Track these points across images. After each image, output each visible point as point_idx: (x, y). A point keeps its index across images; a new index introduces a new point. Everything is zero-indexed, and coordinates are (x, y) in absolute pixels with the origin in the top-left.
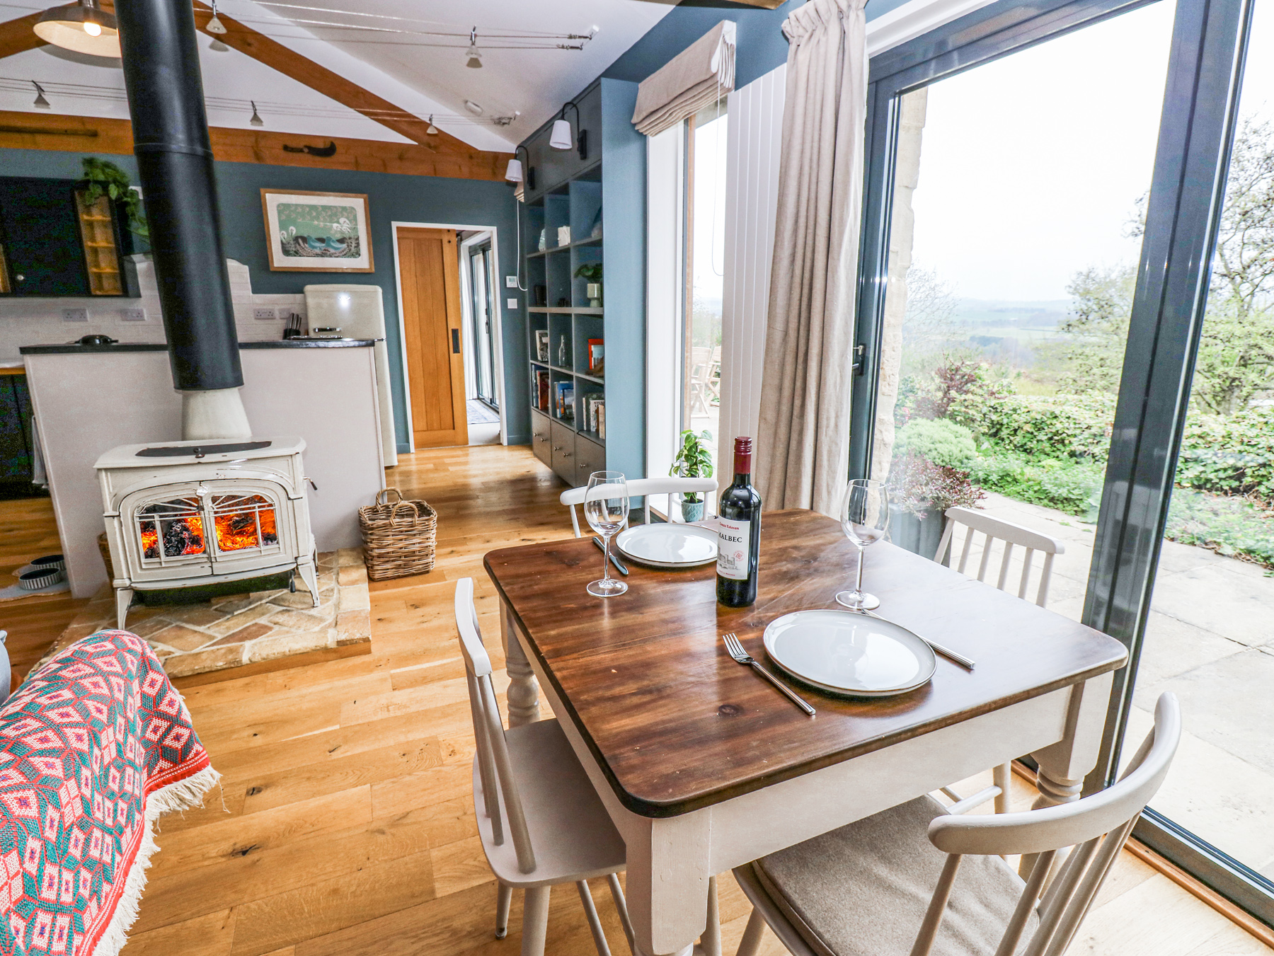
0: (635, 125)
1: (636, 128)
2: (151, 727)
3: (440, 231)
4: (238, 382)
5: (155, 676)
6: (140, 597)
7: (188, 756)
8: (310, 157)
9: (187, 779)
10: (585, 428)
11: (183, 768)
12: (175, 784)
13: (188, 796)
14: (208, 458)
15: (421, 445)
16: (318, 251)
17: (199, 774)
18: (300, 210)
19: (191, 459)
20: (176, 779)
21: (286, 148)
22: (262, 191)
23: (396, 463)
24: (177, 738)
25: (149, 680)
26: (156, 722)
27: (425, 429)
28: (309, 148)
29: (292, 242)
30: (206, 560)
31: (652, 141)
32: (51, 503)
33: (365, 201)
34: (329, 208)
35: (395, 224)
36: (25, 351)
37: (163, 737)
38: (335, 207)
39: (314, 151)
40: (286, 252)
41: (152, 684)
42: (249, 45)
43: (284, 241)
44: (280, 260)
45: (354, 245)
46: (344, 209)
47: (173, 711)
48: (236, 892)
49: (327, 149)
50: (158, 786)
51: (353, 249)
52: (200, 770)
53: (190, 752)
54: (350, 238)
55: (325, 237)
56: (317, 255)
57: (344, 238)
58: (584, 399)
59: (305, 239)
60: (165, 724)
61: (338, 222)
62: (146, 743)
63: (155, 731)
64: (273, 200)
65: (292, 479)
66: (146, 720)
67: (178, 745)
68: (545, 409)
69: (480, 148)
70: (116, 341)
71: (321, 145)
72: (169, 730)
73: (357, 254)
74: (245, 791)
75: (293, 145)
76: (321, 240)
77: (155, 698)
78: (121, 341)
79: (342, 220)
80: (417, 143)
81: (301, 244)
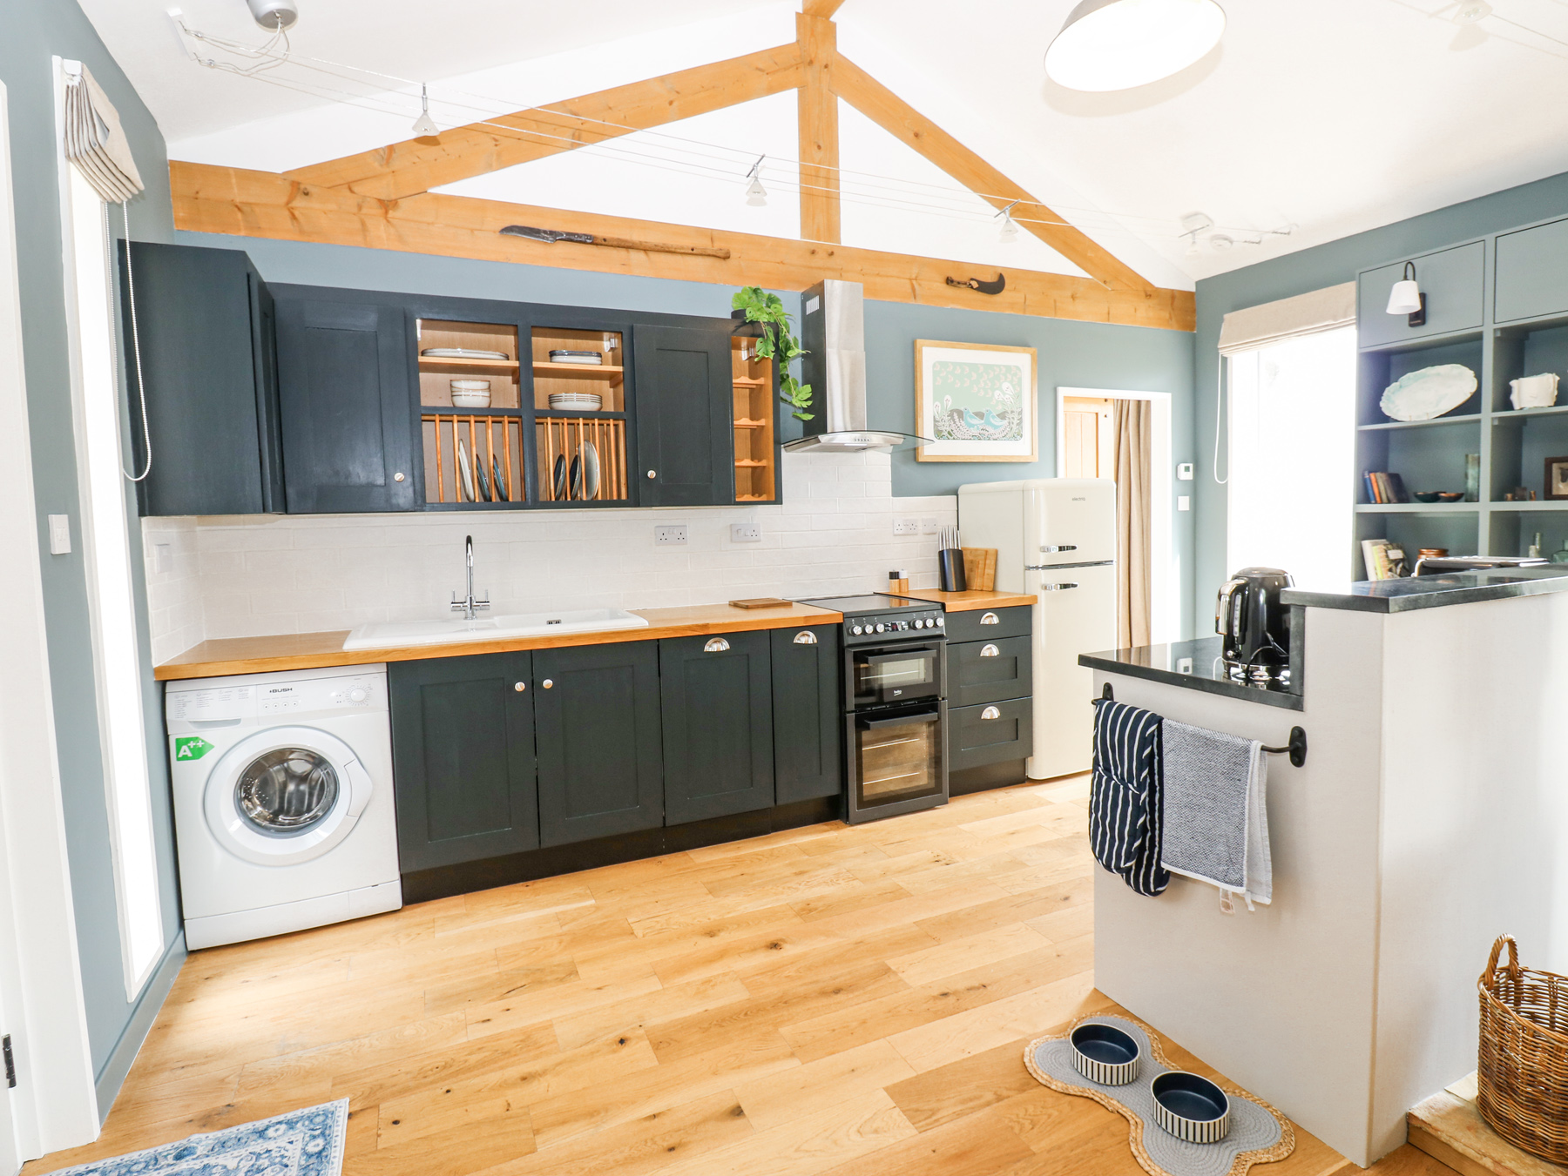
8: (978, 294)
16: (975, 431)
21: (949, 281)
22: (919, 342)
28: (975, 281)
29: (946, 418)
33: (1033, 359)
34: (993, 367)
35: (1062, 391)
38: (999, 366)
39: (980, 286)
40: (939, 434)
43: (937, 417)
44: (932, 449)
45: (1016, 421)
46: (1008, 368)
51: (1014, 428)
54: (1012, 412)
55: (983, 410)
56: (974, 437)
57: (1006, 412)
59: (961, 414)
61: (1001, 388)
64: (932, 356)
69: (1158, 286)
71: (988, 278)
73: (1018, 436)
75: (957, 277)
76: (980, 415)
79: (1005, 386)
80: (1090, 277)
81: (957, 420)
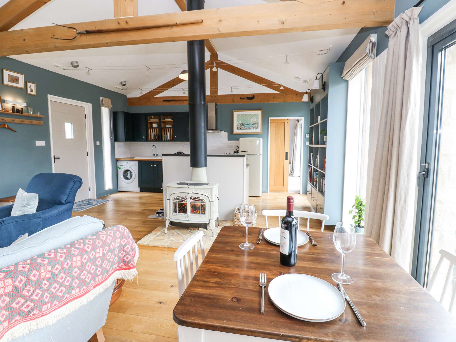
0: (343, 77)
1: (343, 79)
2: (121, 253)
3: (284, 119)
4: (206, 165)
5: (125, 240)
6: (172, 223)
7: (129, 264)
8: (247, 100)
9: (127, 270)
10: (321, 191)
11: (127, 267)
12: (124, 271)
13: (127, 275)
14: (191, 186)
15: (272, 191)
17: (131, 270)
18: (243, 116)
19: (187, 186)
20: (125, 269)
21: (241, 98)
22: (233, 111)
23: (261, 196)
24: (127, 258)
25: (123, 240)
26: (123, 252)
27: (274, 185)
28: (247, 98)
29: (240, 125)
30: (187, 216)
31: (350, 82)
32: (163, 195)
33: (261, 112)
34: (251, 114)
35: (270, 118)
36: (163, 155)
37: (124, 257)
39: (248, 98)
40: (238, 128)
41: (124, 242)
42: (234, 71)
43: (238, 125)
44: (236, 131)
45: (257, 125)
46: (255, 114)
47: (128, 250)
48: (153, 313)
49: (251, 97)
50: (120, 270)
51: (256, 127)
52: (131, 269)
53: (130, 263)
54: (256, 123)
55: (248, 123)
56: (246, 129)
57: (254, 123)
58: (321, 179)
59: (243, 124)
60: (125, 253)
61: (253, 119)
62: (119, 257)
63: (122, 254)
64: (236, 114)
65: (211, 195)
66: (120, 251)
67: (127, 260)
68: (311, 182)
69: (300, 92)
70: (184, 153)
71: (250, 96)
72: (126, 255)
73: (258, 128)
74: (170, 286)
75: (243, 97)
77: (124, 245)
78: (185, 154)
79: (254, 118)
80: (279, 92)
81: (242, 126)
